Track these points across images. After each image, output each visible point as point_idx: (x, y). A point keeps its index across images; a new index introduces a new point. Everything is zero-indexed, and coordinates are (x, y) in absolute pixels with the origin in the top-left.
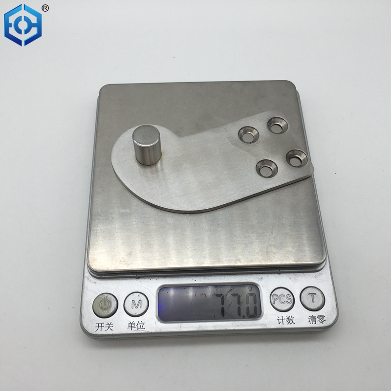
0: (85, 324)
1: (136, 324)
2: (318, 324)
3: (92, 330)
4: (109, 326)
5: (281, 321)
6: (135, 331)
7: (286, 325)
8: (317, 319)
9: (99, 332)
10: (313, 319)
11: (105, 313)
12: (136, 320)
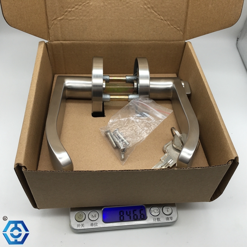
0: (72, 225)
1: (94, 224)
2: (170, 221)
3: (76, 227)
4: (83, 225)
5: (155, 220)
6: (93, 227)
7: (157, 222)
8: (169, 219)
9: (78, 228)
10: (168, 219)
11: (81, 220)
12: (94, 222)
